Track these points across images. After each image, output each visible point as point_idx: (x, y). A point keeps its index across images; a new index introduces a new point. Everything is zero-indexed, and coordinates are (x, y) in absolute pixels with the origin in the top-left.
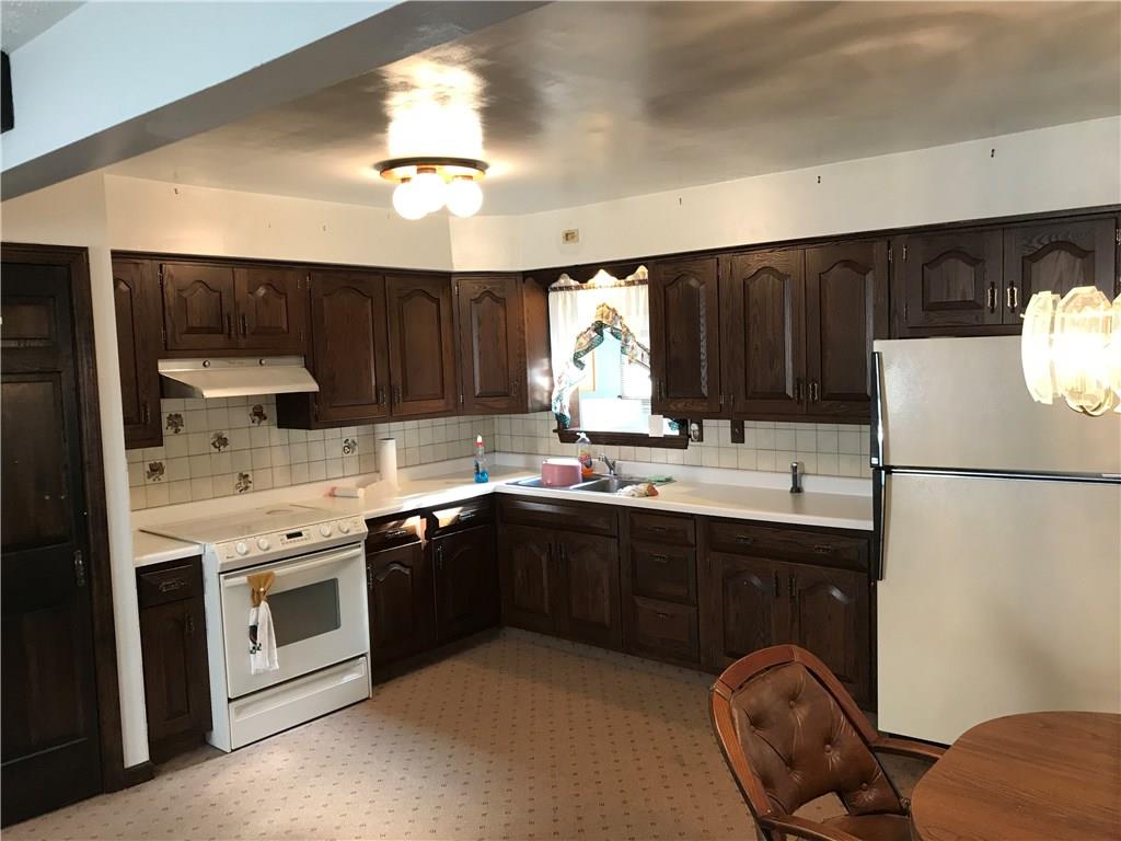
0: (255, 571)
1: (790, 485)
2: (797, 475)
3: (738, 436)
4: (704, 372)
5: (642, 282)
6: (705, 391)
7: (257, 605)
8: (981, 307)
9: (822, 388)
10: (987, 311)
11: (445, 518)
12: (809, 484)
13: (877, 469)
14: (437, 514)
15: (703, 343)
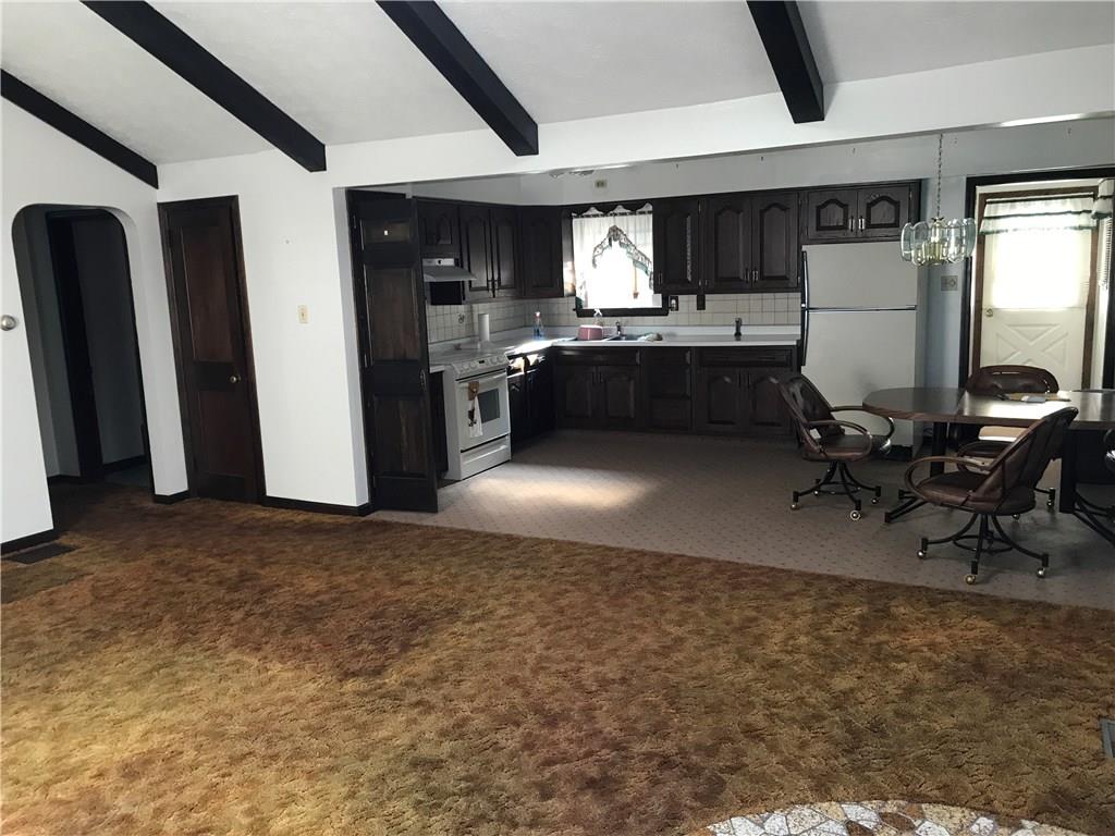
0: (472, 380)
1: (734, 332)
2: (739, 324)
3: (701, 306)
4: (689, 267)
5: (649, 212)
6: (689, 279)
7: (472, 398)
8: (847, 228)
9: (761, 273)
10: (849, 231)
11: (532, 359)
12: (743, 331)
13: (803, 310)
14: (529, 357)
15: (689, 250)
